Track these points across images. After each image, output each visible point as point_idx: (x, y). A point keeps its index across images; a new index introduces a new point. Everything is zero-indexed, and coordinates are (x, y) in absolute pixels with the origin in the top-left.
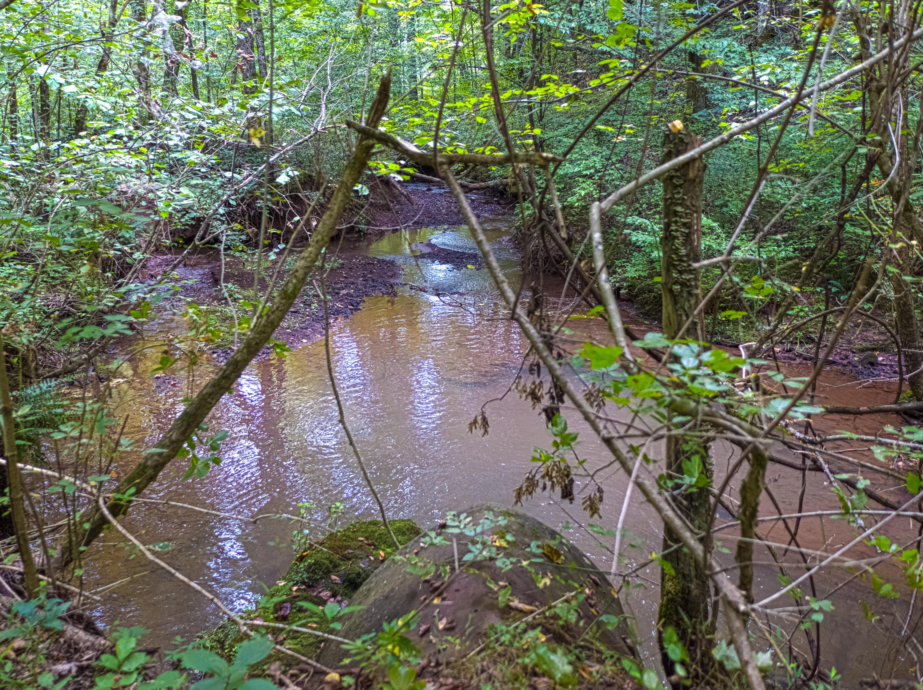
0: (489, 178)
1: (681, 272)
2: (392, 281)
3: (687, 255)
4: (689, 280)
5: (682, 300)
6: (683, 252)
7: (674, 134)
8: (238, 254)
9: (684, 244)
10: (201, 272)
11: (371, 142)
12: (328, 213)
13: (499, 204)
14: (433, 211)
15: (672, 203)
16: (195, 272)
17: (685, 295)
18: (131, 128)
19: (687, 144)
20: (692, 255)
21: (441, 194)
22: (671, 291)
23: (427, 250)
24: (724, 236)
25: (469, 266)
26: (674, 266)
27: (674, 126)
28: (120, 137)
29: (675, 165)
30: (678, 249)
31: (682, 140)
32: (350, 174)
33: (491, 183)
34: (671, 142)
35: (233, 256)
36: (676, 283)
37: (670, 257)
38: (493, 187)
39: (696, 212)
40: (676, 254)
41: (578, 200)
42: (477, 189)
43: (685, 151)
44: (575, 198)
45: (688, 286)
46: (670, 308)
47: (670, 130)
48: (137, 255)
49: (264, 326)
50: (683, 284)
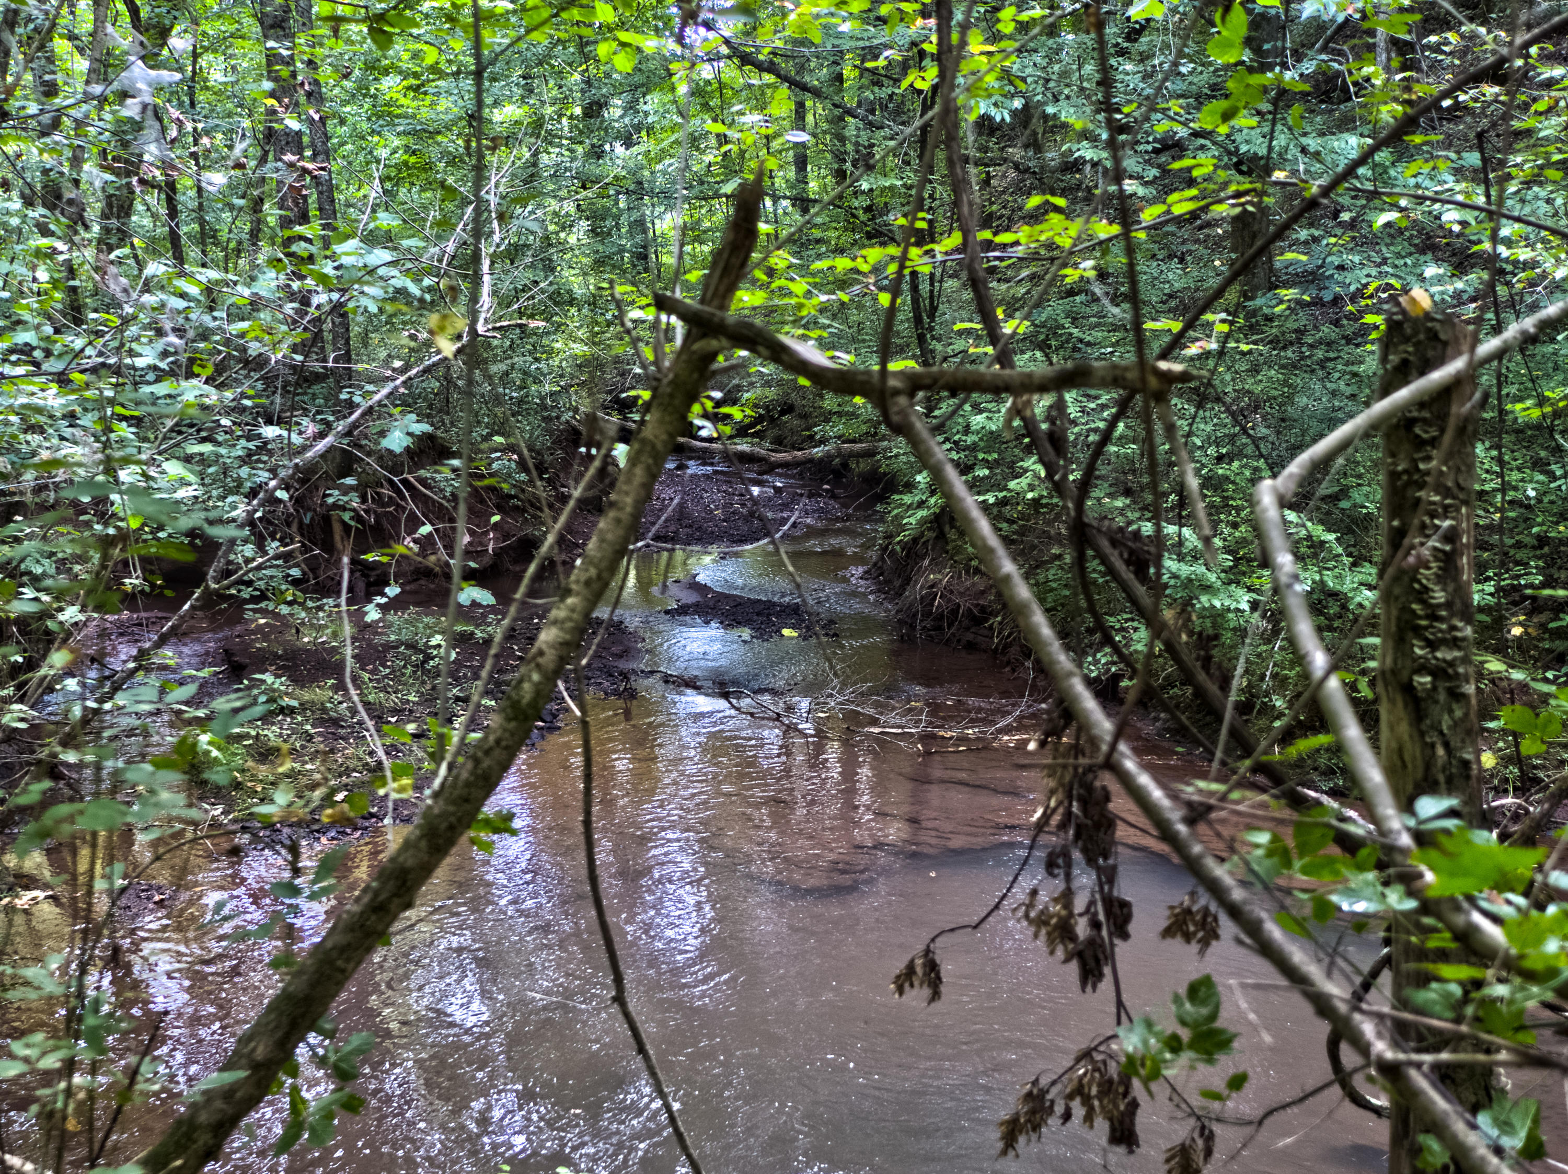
0: (812, 441)
1: (1432, 645)
2: (624, 665)
3: (1448, 605)
4: (1451, 664)
5: (1435, 710)
6: (1439, 596)
7: (1415, 322)
8: (284, 610)
9: (1440, 579)
10: (198, 648)
11: (714, 344)
12: (612, 514)
13: (834, 497)
14: (696, 512)
15: (1409, 483)
16: (186, 650)
17: (1442, 696)
18: (48, 330)
19: (1445, 344)
20: (1458, 605)
21: (707, 477)
22: (1408, 689)
23: (690, 598)
24: (1347, 560)
25: (786, 632)
26: (1418, 631)
27: (1413, 301)
28: (26, 350)
29: (1422, 393)
30: (1426, 589)
31: (1433, 336)
32: (661, 422)
33: (818, 452)
34: (1407, 340)
35: (276, 615)
36: (1422, 669)
37: (1405, 609)
38: (821, 460)
39: (1466, 503)
40: (1423, 602)
41: (1031, 488)
42: (786, 465)
43: (1440, 362)
44: (1024, 482)
45: (1449, 678)
46: (1404, 728)
47: (1403, 312)
48: (71, 614)
49: (468, 784)
50: (1440, 672)
